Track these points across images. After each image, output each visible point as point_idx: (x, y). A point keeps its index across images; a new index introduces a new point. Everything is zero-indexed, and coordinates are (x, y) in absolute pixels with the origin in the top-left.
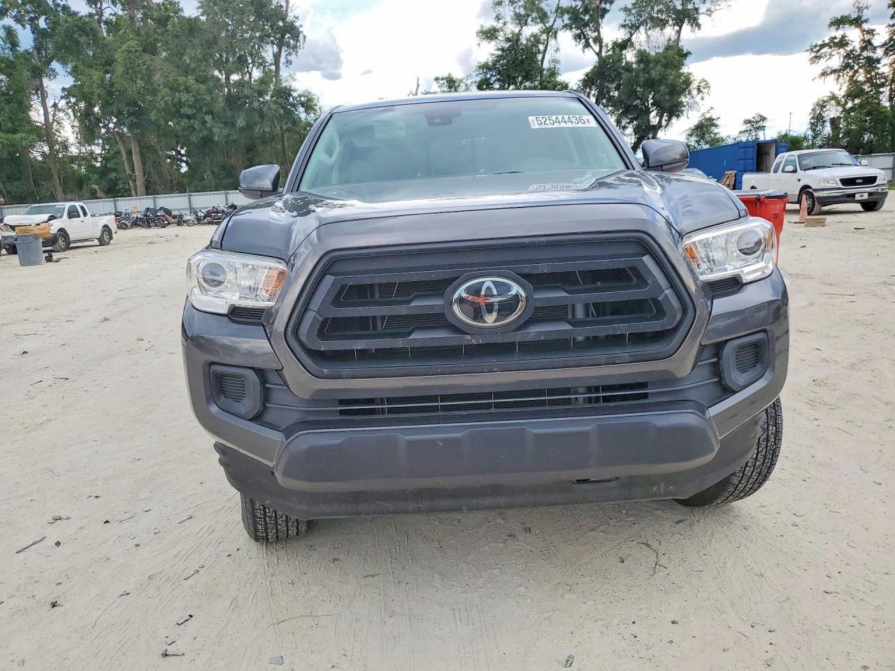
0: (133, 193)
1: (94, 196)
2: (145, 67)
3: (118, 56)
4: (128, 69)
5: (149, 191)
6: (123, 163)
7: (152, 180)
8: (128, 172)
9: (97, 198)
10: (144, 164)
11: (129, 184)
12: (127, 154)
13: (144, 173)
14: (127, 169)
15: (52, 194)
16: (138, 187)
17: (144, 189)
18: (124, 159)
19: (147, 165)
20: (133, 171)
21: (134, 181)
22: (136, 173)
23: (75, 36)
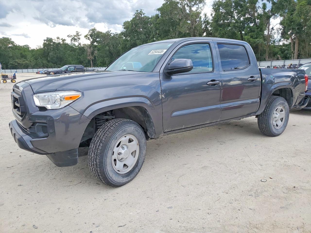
0: (292, 58)
1: (278, 59)
2: (306, 10)
3: (297, 7)
4: (299, 12)
5: (299, 58)
6: (291, 47)
7: (301, 53)
8: (292, 50)
9: (279, 60)
10: (299, 47)
11: (291, 55)
12: (293, 44)
13: (298, 50)
14: (292, 49)
15: (265, 58)
16: (295, 56)
17: (297, 57)
18: (292, 46)
19: (300, 48)
20: (294, 50)
21: (294, 54)
22: (295, 51)
23: (283, 3)
